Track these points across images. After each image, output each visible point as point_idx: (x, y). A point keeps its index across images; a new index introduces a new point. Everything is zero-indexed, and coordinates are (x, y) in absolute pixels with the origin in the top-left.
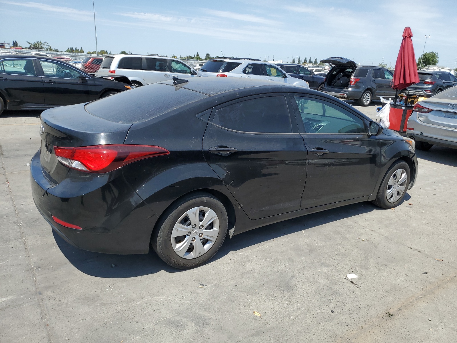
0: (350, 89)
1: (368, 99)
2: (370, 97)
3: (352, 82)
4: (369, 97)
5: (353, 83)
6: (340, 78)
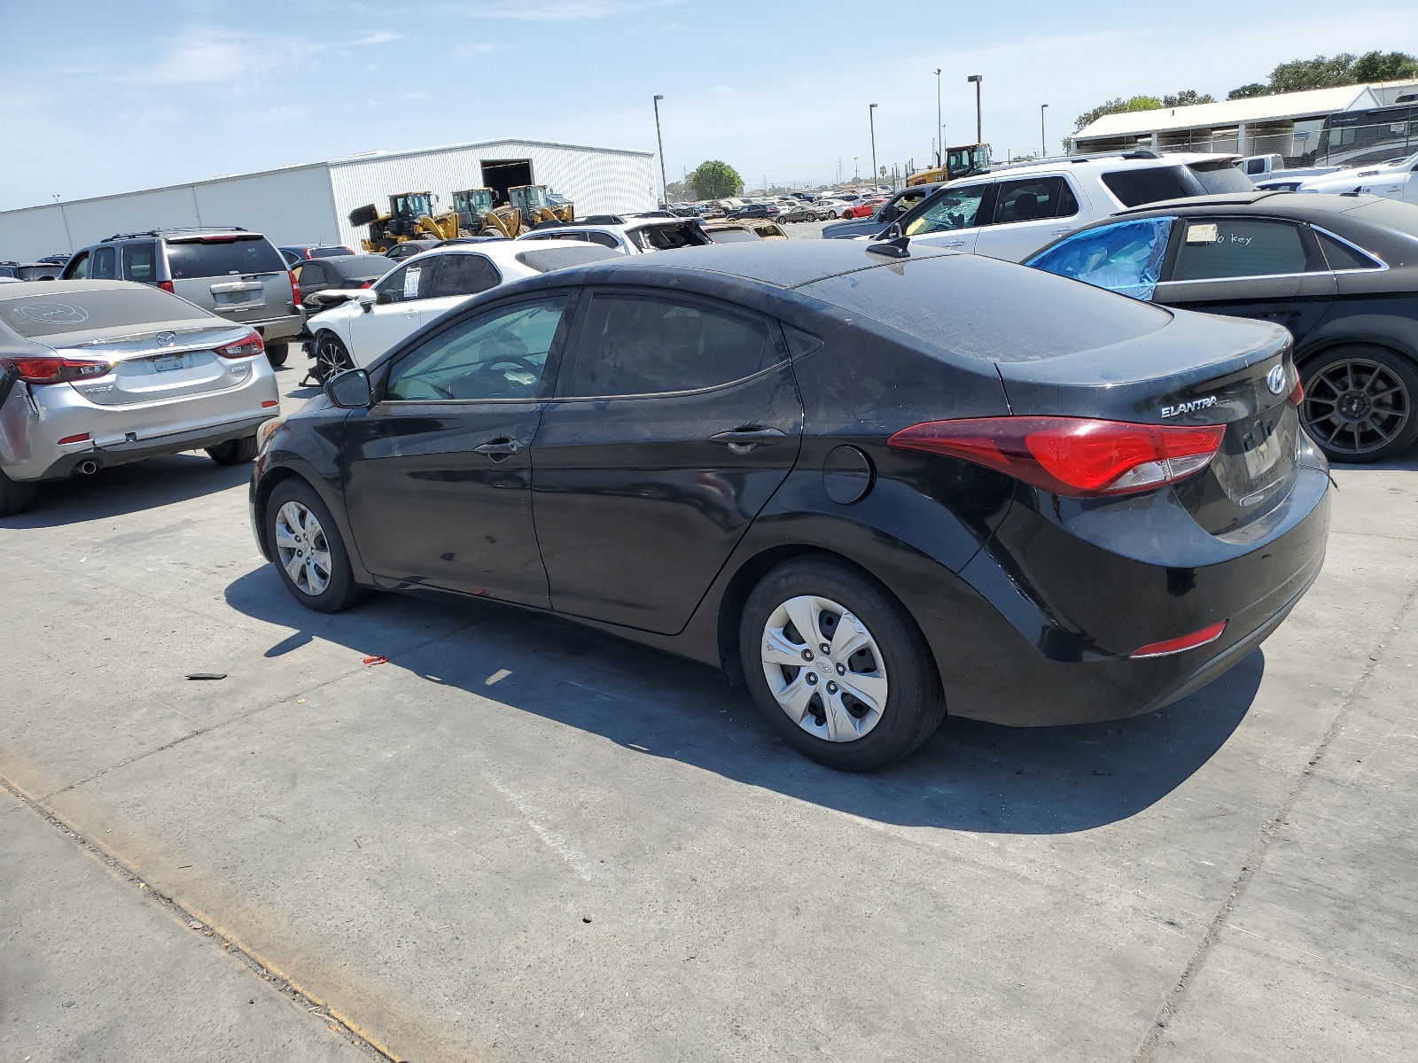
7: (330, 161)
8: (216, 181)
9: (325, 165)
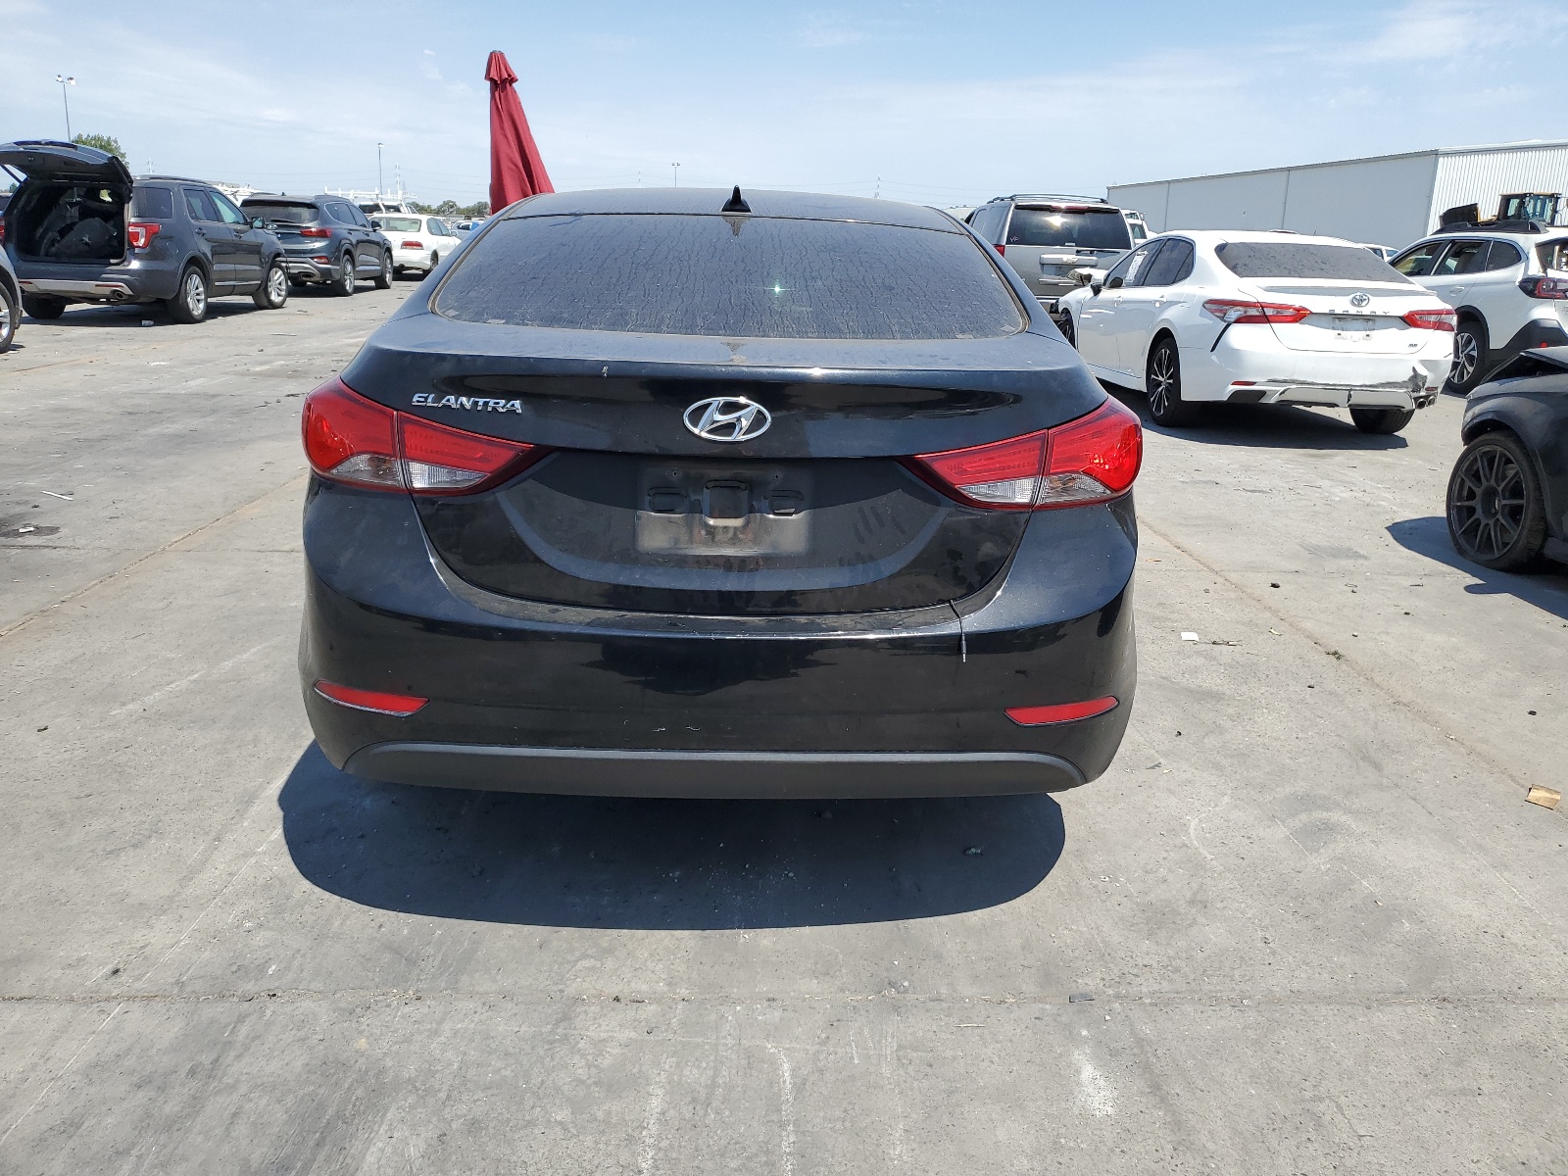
0: (135, 265)
1: (198, 297)
2: (201, 289)
3: (136, 236)
4: (197, 288)
5: (142, 242)
6: (74, 224)
7: (1442, 148)
8: (1341, 163)
9: (1436, 154)
